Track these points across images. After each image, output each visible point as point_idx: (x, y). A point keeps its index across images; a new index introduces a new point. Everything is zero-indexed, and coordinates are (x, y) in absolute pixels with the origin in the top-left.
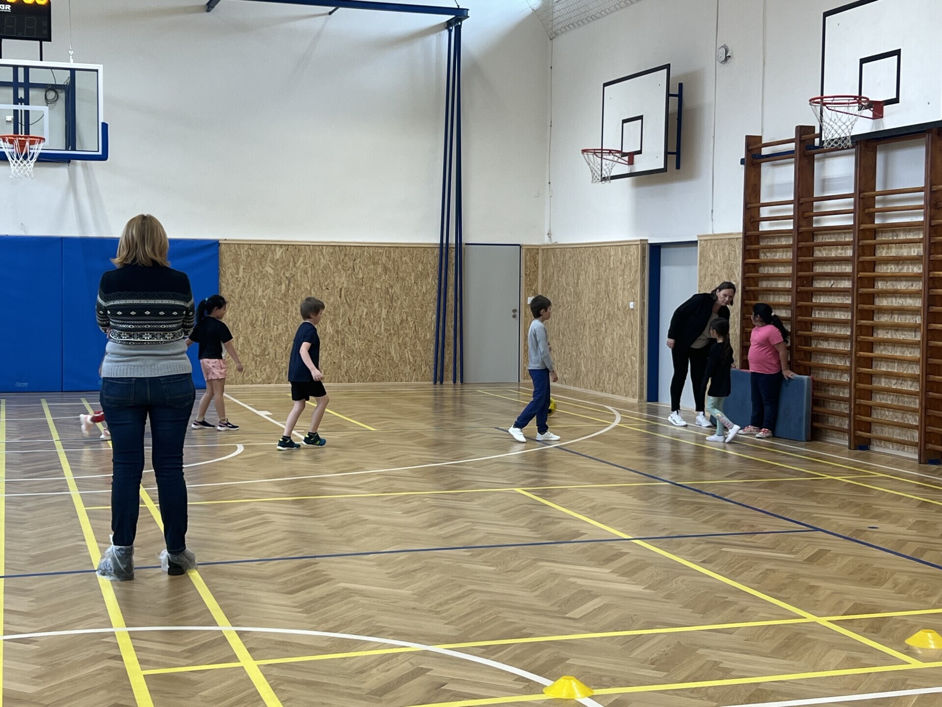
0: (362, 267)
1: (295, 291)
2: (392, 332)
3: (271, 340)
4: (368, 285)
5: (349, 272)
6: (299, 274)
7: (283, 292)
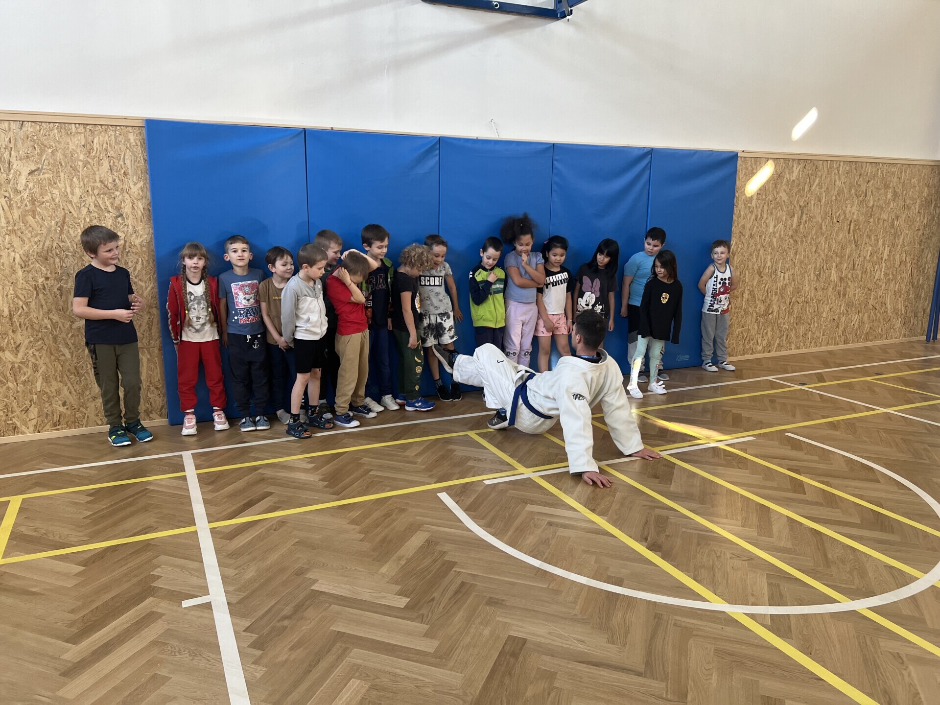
0: (875, 190)
1: (806, 226)
2: (891, 276)
3: (776, 295)
4: (877, 215)
5: (861, 199)
6: (813, 202)
7: (794, 226)
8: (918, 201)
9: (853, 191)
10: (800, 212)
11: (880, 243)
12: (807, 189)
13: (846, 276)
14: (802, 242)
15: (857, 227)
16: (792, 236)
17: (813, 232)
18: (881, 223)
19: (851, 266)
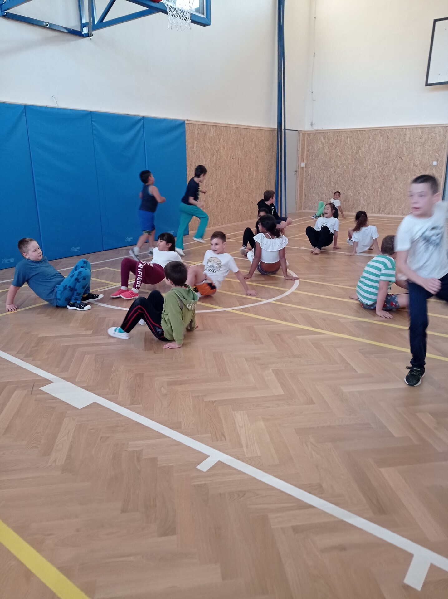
0: (247, 143)
1: (220, 161)
4: (249, 156)
5: (242, 147)
6: (221, 149)
7: (214, 161)
8: (265, 149)
9: (238, 143)
10: (216, 154)
11: (252, 170)
12: (218, 141)
13: (239, 187)
14: (219, 169)
15: (241, 162)
16: (214, 167)
17: (223, 164)
18: (251, 160)
19: (241, 182)
